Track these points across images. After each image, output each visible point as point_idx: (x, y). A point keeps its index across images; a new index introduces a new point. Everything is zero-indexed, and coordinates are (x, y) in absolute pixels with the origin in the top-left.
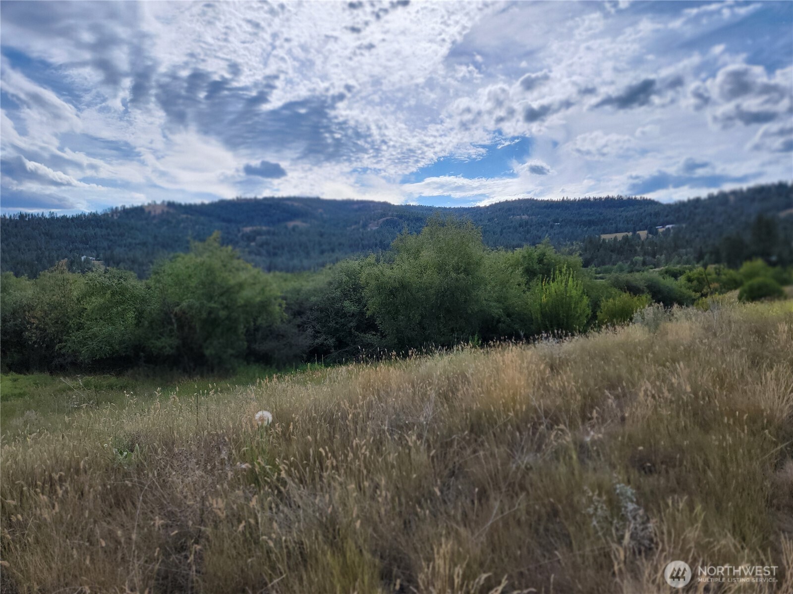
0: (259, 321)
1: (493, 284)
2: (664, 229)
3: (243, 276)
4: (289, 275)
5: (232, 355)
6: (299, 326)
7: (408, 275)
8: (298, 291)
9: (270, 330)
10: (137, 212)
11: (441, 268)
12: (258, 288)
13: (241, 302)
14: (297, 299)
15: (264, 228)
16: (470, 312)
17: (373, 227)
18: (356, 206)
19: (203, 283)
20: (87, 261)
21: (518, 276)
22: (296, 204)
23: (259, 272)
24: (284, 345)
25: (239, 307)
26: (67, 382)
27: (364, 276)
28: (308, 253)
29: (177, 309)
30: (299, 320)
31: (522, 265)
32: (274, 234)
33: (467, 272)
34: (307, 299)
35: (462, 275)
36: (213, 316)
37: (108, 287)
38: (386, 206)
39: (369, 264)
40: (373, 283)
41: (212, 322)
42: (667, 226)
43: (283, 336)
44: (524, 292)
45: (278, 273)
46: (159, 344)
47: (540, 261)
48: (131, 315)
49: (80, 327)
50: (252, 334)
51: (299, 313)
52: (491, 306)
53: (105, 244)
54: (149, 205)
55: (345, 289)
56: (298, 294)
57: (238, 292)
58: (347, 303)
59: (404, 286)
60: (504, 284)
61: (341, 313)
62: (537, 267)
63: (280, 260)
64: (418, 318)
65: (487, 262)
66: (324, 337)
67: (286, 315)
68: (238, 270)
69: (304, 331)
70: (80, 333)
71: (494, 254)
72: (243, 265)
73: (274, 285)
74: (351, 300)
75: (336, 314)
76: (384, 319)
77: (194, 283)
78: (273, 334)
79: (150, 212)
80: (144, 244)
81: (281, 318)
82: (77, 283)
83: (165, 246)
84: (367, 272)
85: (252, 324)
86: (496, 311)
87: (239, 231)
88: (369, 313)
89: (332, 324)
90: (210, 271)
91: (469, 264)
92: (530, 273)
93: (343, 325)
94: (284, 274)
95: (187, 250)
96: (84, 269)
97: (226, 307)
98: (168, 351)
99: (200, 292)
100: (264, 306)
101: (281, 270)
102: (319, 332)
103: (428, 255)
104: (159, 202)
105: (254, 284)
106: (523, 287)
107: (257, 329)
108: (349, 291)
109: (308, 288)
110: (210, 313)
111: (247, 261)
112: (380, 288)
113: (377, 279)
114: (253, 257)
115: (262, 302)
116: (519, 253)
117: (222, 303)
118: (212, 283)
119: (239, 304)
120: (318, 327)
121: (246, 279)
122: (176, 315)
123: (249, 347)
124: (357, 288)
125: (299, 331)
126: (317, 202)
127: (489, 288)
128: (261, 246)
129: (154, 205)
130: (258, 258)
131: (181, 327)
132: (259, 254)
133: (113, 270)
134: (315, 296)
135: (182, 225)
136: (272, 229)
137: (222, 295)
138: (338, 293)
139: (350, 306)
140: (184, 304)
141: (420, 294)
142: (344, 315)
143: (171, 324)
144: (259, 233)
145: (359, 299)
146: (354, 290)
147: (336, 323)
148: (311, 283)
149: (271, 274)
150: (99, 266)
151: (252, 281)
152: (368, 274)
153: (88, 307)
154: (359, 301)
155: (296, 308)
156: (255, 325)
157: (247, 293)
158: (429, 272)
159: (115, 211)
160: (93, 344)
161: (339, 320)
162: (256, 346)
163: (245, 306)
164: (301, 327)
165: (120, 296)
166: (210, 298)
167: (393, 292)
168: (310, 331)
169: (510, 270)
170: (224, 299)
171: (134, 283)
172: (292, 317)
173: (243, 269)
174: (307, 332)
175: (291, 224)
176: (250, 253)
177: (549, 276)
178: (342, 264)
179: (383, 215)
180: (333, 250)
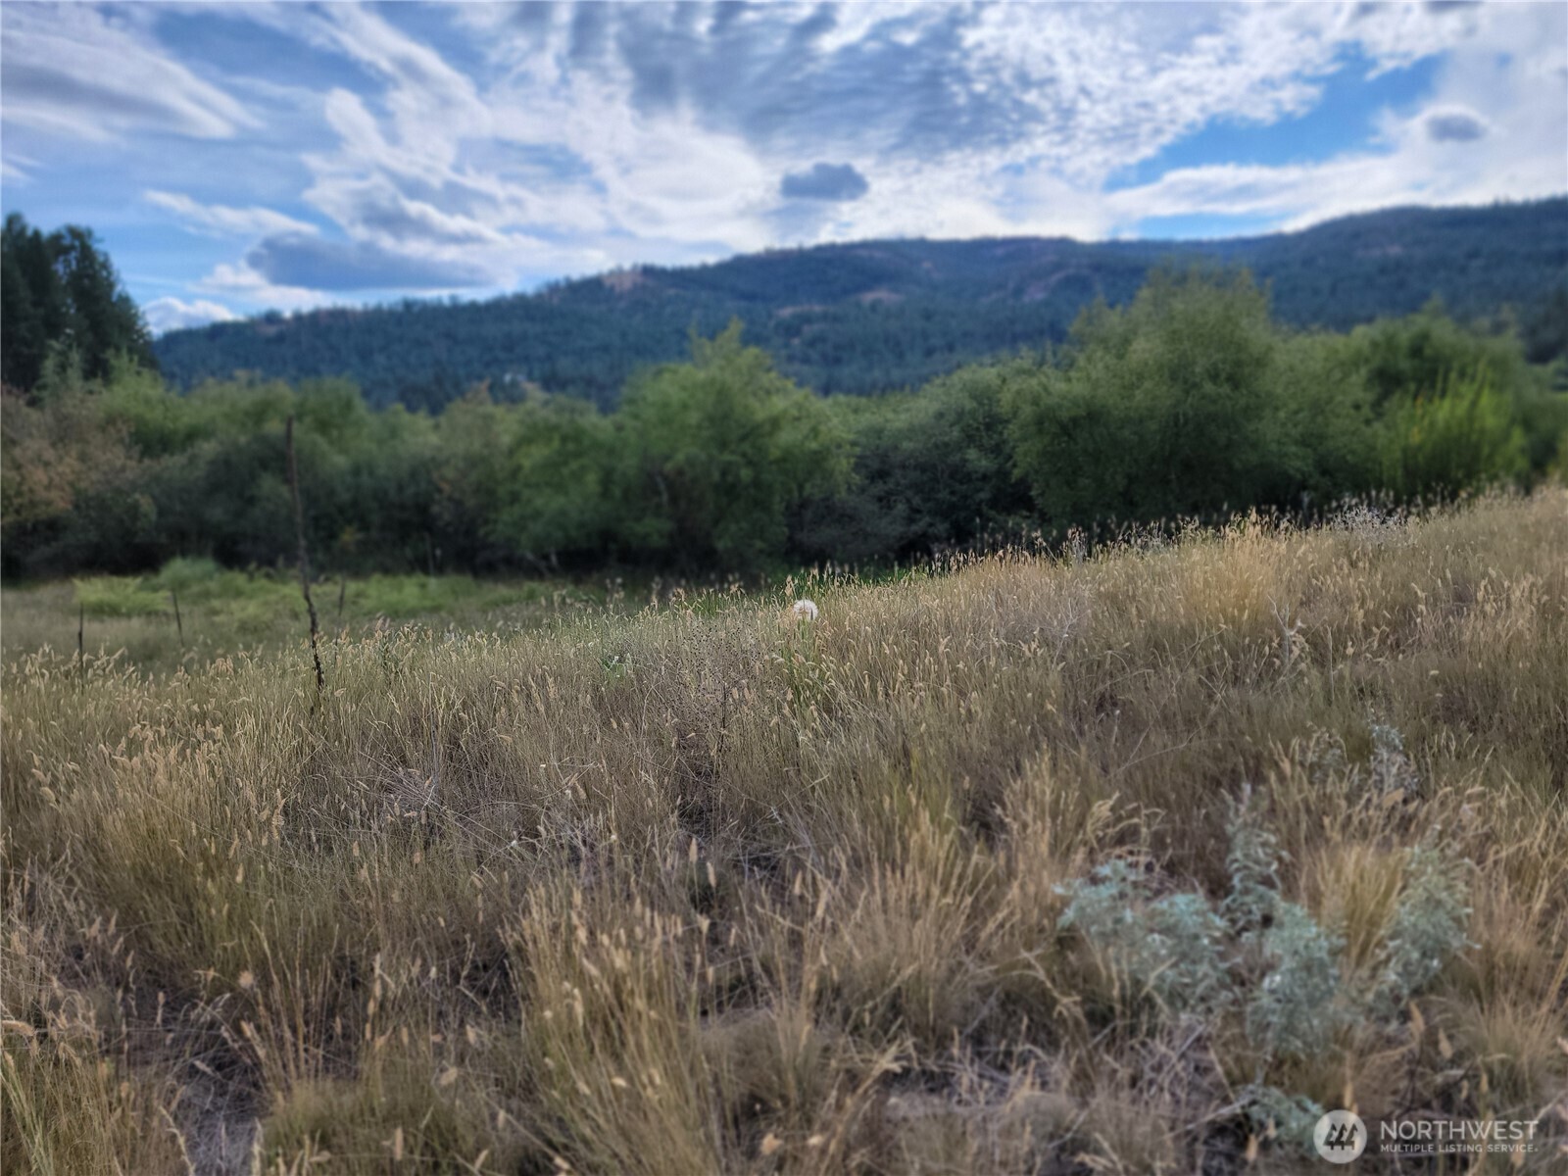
0: (808, 489)
1: (1293, 406)
3: (779, 404)
4: (863, 400)
5: (761, 551)
6: (880, 499)
7: (1100, 392)
8: (879, 432)
9: (827, 507)
10: (592, 288)
11: (1177, 373)
12: (805, 427)
13: (775, 453)
14: (878, 447)
15: (818, 308)
16: (1237, 465)
17: (1036, 295)
18: (1000, 252)
19: (711, 419)
20: (514, 384)
21: (1357, 388)
22: (878, 254)
23: (806, 397)
24: (853, 534)
25: (771, 463)
26: (503, 591)
27: (1006, 397)
28: (901, 356)
29: (669, 467)
30: (879, 488)
31: (1367, 361)
32: (836, 319)
33: (1234, 381)
34: (896, 448)
35: (1226, 389)
36: (730, 479)
37: (556, 428)
38: (1064, 247)
39: (1021, 372)
40: (1027, 411)
41: (729, 490)
43: (851, 518)
44: (1368, 422)
45: (841, 398)
46: (640, 528)
47: (1416, 351)
48: (592, 479)
49: (515, 498)
50: (796, 512)
51: (881, 475)
52: (1286, 455)
53: (541, 351)
54: (612, 273)
55: (969, 426)
56: (880, 438)
57: (771, 434)
58: (972, 454)
59: (1093, 416)
60: (1318, 408)
61: (960, 474)
62: (1405, 364)
63: (847, 373)
64: (1121, 482)
65: (1280, 359)
66: (927, 519)
67: (857, 479)
68: (768, 392)
69: (890, 508)
70: (517, 510)
71: (1303, 341)
72: (778, 384)
73: (835, 421)
74: (981, 448)
75: (952, 476)
76: (1048, 485)
77: (694, 418)
78: (831, 512)
79: (612, 288)
80: (605, 349)
81: (849, 484)
82: (507, 425)
83: (640, 351)
84: (1015, 387)
85: (796, 494)
86: (1298, 464)
87: (770, 316)
88: (1017, 473)
89: (943, 495)
90: (723, 393)
91: (1238, 364)
92: (1387, 381)
93: (965, 497)
94: (854, 400)
95: (683, 354)
96: (512, 397)
97: (750, 463)
98: (656, 541)
99: (705, 433)
100: (817, 461)
101: (848, 392)
102: (918, 511)
103: (1145, 348)
104: (627, 266)
105: (798, 419)
106: (1366, 411)
107: (804, 504)
108: (978, 429)
109: (898, 425)
110: (724, 474)
111: (786, 376)
112: (1043, 420)
113: (1035, 402)
114: (796, 366)
115: (815, 453)
116: (1362, 335)
117: (744, 455)
118: (726, 417)
119: (772, 458)
120: (917, 501)
121: (785, 411)
122: (665, 478)
123: (790, 539)
124: (993, 423)
125: (881, 508)
126: (923, 246)
127: (1282, 414)
128: (812, 343)
129: (618, 273)
130: (806, 369)
131: (674, 500)
132: (806, 360)
133: (561, 398)
134: (910, 440)
135: (668, 310)
136: (832, 309)
137: (743, 438)
138: (956, 433)
139: (977, 460)
140: (680, 457)
141: (1126, 433)
142: (967, 478)
143: (658, 493)
144: (807, 319)
145: (997, 445)
146: (989, 427)
147: (953, 493)
148: (903, 417)
149: (830, 400)
150: (534, 393)
151: (795, 412)
152: (1018, 392)
153: (527, 463)
154: (997, 450)
155: (875, 465)
156: (801, 495)
157: (786, 437)
158: (1148, 385)
159: (554, 288)
160: (536, 528)
161: (958, 487)
162: (803, 536)
163: (783, 460)
164: (885, 501)
165: (574, 442)
166: (723, 445)
167: (1068, 429)
168: (901, 508)
169: (1337, 375)
170: (746, 447)
171: (593, 420)
172: (867, 482)
173: (778, 391)
174: (895, 512)
175: (868, 297)
176: (791, 359)
177: (1433, 386)
178: (965, 375)
179: (1058, 267)
180: (951, 348)
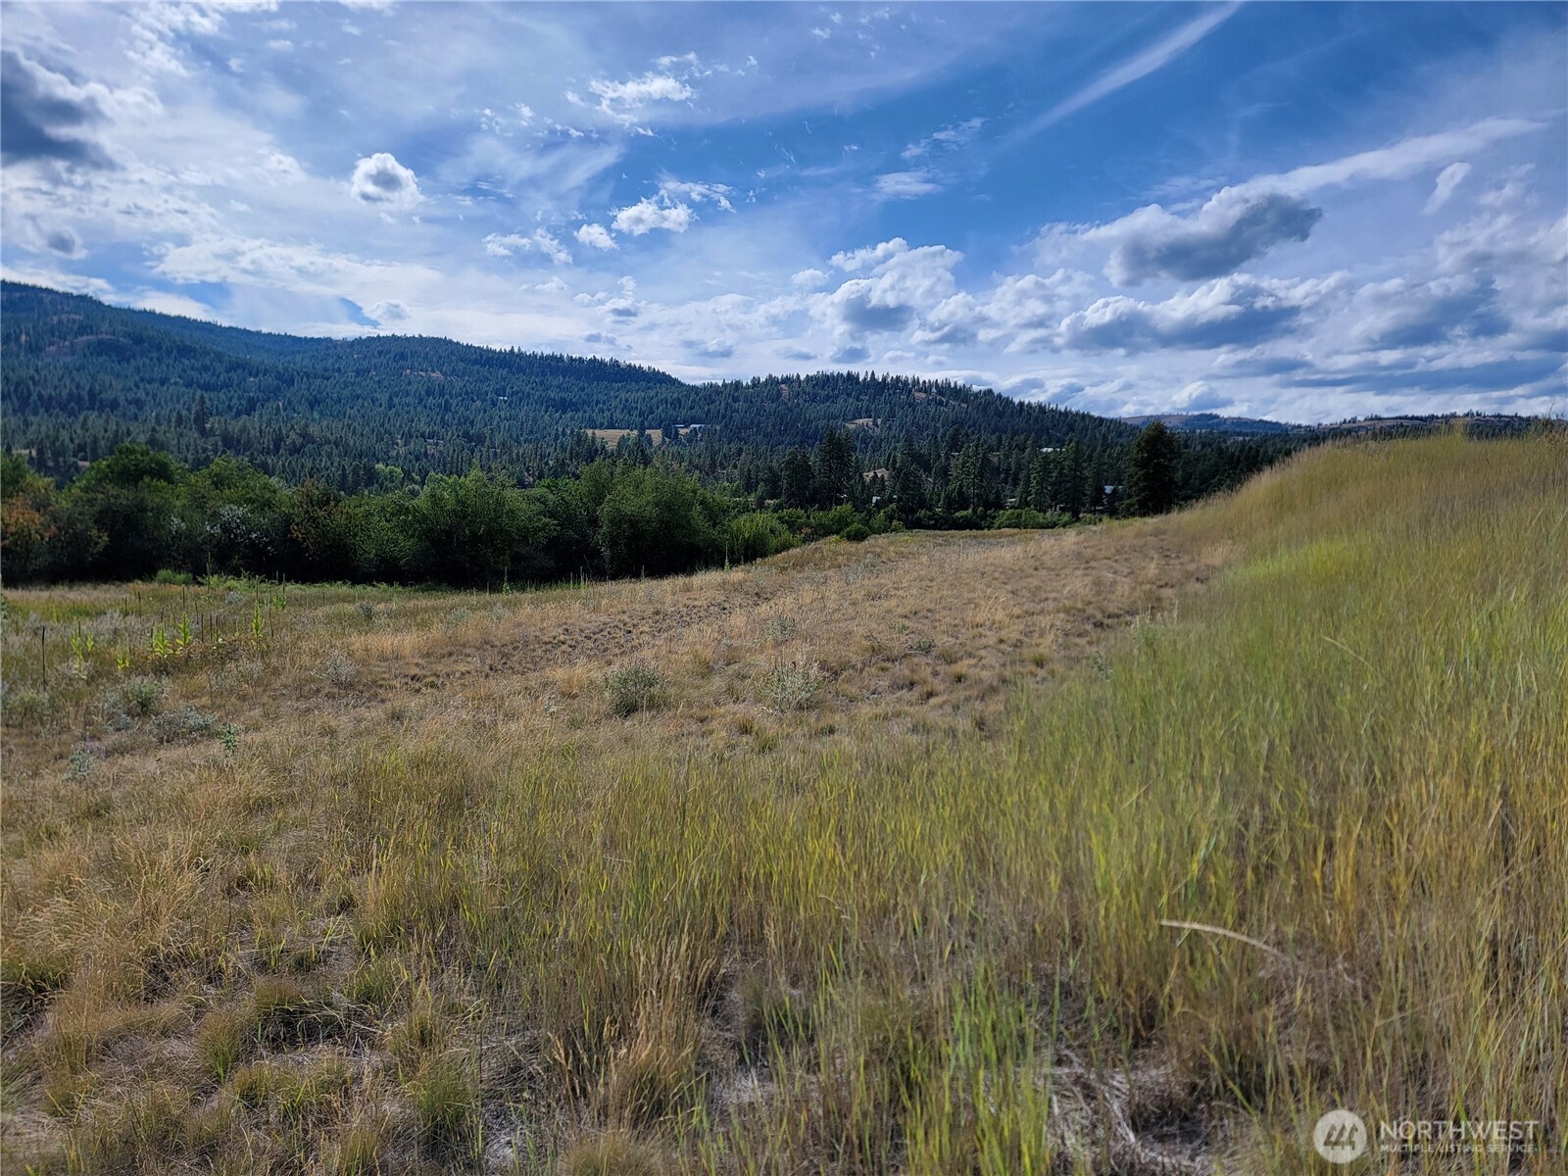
2: (688, 431)
17: (59, 355)
42: (692, 426)
179: (86, 328)
